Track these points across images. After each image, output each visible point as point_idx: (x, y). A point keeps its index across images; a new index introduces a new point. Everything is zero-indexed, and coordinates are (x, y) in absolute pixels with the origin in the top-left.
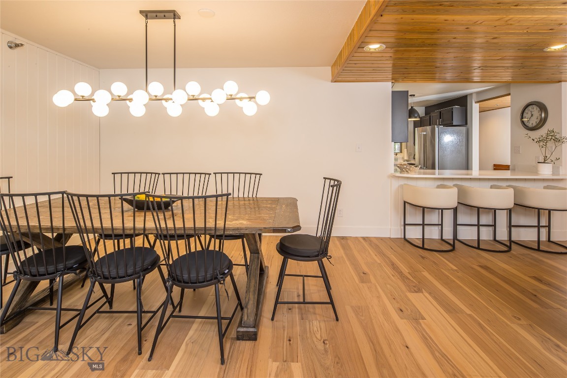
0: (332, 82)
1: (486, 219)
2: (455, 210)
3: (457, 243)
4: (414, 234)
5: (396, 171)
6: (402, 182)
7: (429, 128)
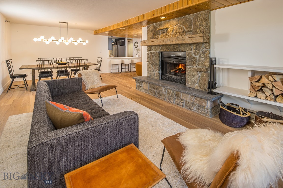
0: (94, 34)
1: (127, 67)
2: (121, 65)
3: (121, 72)
4: (113, 71)
5: (109, 57)
6: (110, 60)
7: (116, 46)
